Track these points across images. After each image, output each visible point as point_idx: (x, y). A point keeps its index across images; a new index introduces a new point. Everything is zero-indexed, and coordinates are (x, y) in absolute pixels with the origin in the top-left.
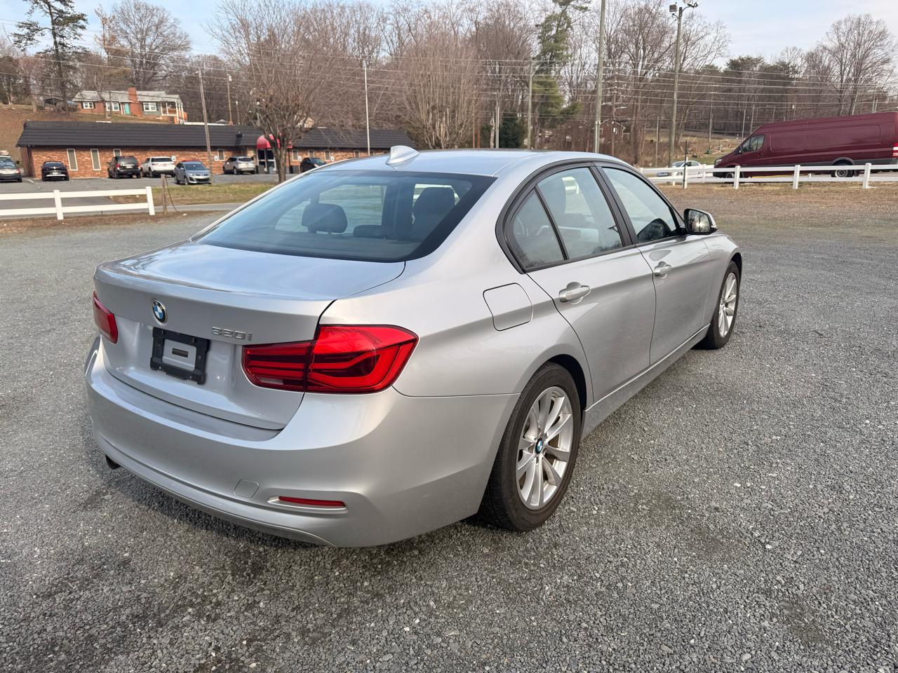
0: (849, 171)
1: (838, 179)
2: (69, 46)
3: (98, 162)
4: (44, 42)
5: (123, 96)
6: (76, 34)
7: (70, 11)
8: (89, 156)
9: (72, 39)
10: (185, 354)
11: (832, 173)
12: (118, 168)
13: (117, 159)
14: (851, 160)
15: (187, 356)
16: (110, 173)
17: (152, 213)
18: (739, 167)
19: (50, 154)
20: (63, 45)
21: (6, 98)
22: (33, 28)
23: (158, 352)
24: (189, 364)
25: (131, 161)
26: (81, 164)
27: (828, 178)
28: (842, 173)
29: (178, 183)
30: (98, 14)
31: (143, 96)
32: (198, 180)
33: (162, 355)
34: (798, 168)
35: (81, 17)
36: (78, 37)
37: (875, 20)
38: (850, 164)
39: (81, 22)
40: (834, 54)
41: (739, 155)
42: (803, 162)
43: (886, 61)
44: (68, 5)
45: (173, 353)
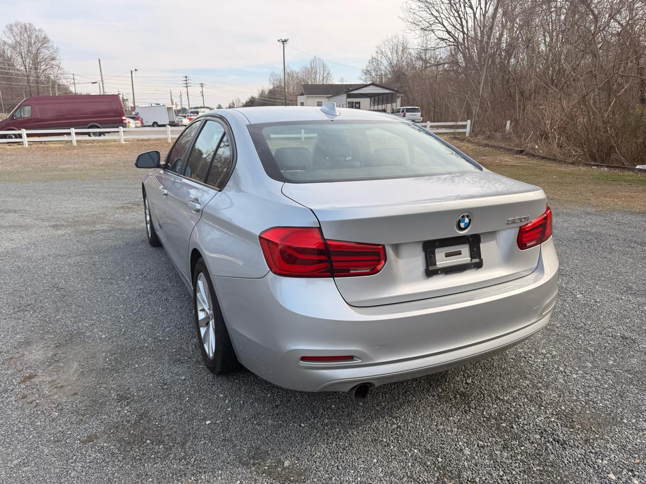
0: (99, 132)
1: (93, 138)
10: (459, 253)
11: (89, 134)
14: (99, 125)
15: (461, 254)
18: (24, 130)
23: (430, 260)
24: (465, 257)
27: (86, 138)
28: (95, 134)
33: (436, 263)
34: (73, 131)
37: (37, 28)
38: (99, 128)
40: (14, 47)
41: (15, 121)
42: (76, 126)
43: (53, 59)
45: (446, 256)
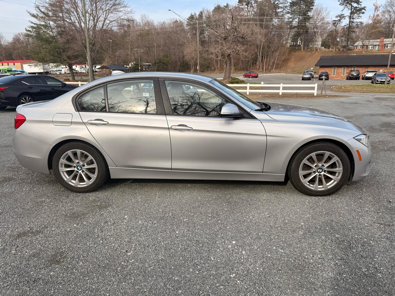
2: (355, 22)
3: (344, 72)
4: (345, 22)
5: (377, 42)
6: (359, 16)
7: (360, 6)
8: (341, 70)
9: (356, 19)
12: (350, 75)
13: (351, 71)
16: (347, 77)
17: (315, 95)
19: (326, 69)
20: (353, 22)
21: (330, 46)
22: (342, 17)
25: (357, 72)
26: (338, 73)
29: (372, 83)
30: (374, 5)
31: (387, 41)
32: (381, 81)
35: (364, 8)
36: (360, 18)
39: (363, 11)
44: (359, 4)
